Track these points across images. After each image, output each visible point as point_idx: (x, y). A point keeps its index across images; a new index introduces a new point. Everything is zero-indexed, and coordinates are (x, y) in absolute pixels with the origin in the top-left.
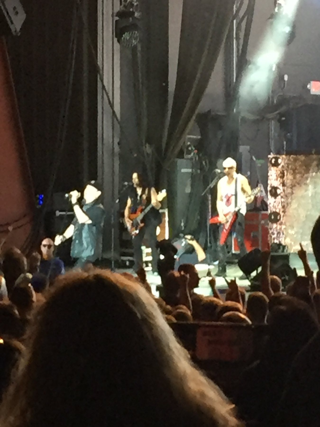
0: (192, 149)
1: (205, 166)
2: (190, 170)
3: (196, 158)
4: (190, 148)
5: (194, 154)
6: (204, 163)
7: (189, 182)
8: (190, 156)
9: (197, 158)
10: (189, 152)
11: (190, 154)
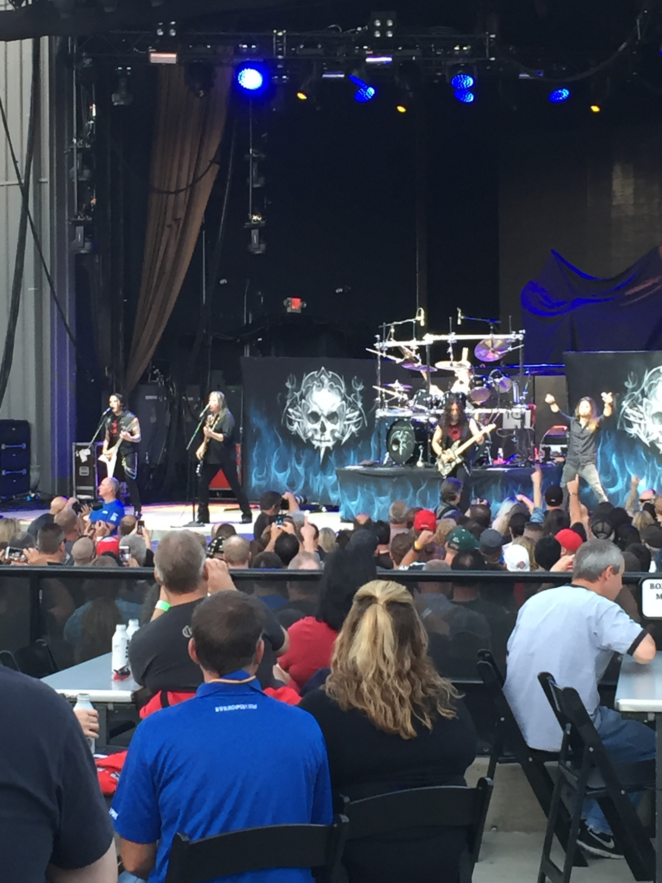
0: (157, 373)
1: (172, 394)
2: (155, 397)
3: (161, 383)
4: (155, 372)
5: (160, 378)
6: (171, 389)
7: (153, 410)
8: (155, 381)
9: (163, 384)
10: (154, 377)
11: (155, 379)
